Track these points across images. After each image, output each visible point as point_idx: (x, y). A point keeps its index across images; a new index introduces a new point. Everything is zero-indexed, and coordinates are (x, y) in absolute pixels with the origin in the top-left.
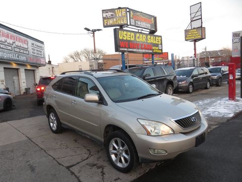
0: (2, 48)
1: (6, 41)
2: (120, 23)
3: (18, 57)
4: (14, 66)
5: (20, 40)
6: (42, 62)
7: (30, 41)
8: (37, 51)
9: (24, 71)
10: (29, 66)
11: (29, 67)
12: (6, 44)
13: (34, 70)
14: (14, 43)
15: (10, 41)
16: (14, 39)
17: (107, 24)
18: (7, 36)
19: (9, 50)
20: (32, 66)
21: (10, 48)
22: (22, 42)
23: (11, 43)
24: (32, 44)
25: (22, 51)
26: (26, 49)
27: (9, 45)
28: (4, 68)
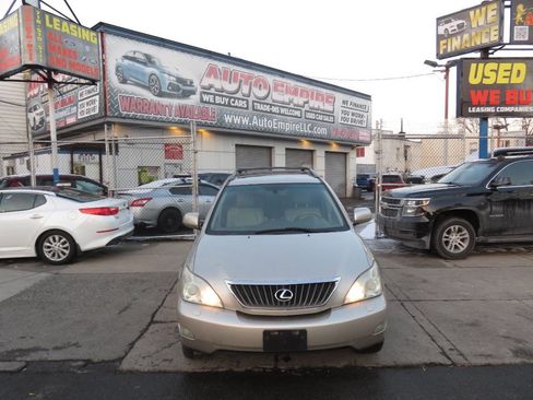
0: (284, 115)
1: (291, 102)
2: (478, 43)
3: (311, 129)
4: (306, 145)
5: (318, 97)
6: (361, 138)
7: (340, 97)
8: (353, 114)
9: (323, 154)
10: (334, 145)
11: (334, 148)
12: (291, 106)
13: (346, 154)
14: (307, 102)
15: (299, 100)
16: (307, 97)
17: (445, 50)
18: (295, 93)
19: (296, 117)
20: (341, 145)
21: (298, 113)
22: (323, 100)
23: (301, 103)
24: (344, 102)
25: (320, 118)
26: (330, 114)
27: (298, 107)
28: (287, 149)
